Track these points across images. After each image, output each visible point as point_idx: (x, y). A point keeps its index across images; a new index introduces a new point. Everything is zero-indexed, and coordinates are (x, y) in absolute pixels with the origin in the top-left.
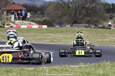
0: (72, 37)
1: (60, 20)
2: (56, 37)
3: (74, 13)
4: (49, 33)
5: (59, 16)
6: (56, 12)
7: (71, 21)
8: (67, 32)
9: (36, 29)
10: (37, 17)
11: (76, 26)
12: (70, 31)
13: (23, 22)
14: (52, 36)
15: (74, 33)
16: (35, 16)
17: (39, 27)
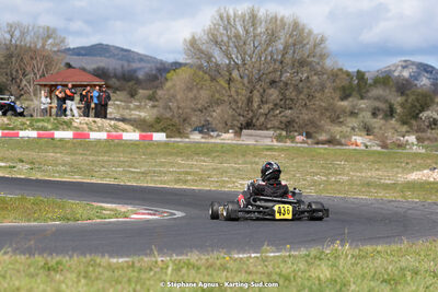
0: (239, 169)
1: (203, 119)
2: (191, 168)
3: (243, 98)
4: (171, 154)
5: (199, 106)
6: (191, 95)
7: (235, 123)
8: (223, 152)
9: (133, 144)
10: (138, 108)
11: (251, 135)
12: (233, 151)
13: (95, 122)
14: (180, 164)
15: (243, 156)
16: (132, 105)
17: (142, 137)
